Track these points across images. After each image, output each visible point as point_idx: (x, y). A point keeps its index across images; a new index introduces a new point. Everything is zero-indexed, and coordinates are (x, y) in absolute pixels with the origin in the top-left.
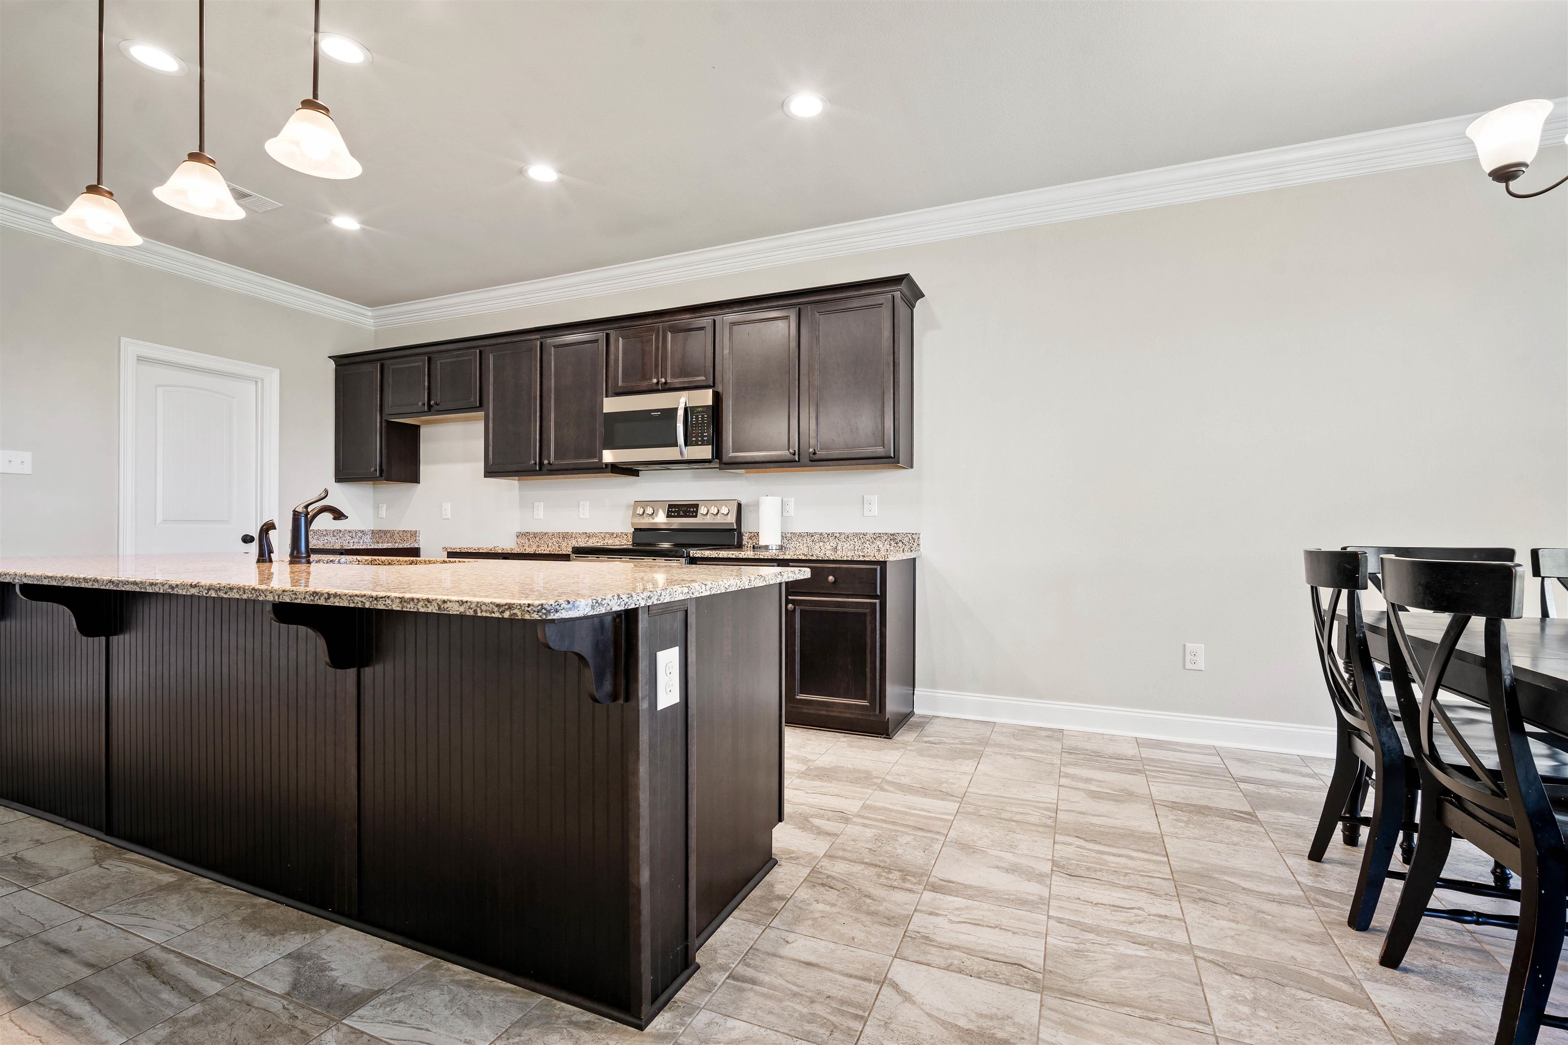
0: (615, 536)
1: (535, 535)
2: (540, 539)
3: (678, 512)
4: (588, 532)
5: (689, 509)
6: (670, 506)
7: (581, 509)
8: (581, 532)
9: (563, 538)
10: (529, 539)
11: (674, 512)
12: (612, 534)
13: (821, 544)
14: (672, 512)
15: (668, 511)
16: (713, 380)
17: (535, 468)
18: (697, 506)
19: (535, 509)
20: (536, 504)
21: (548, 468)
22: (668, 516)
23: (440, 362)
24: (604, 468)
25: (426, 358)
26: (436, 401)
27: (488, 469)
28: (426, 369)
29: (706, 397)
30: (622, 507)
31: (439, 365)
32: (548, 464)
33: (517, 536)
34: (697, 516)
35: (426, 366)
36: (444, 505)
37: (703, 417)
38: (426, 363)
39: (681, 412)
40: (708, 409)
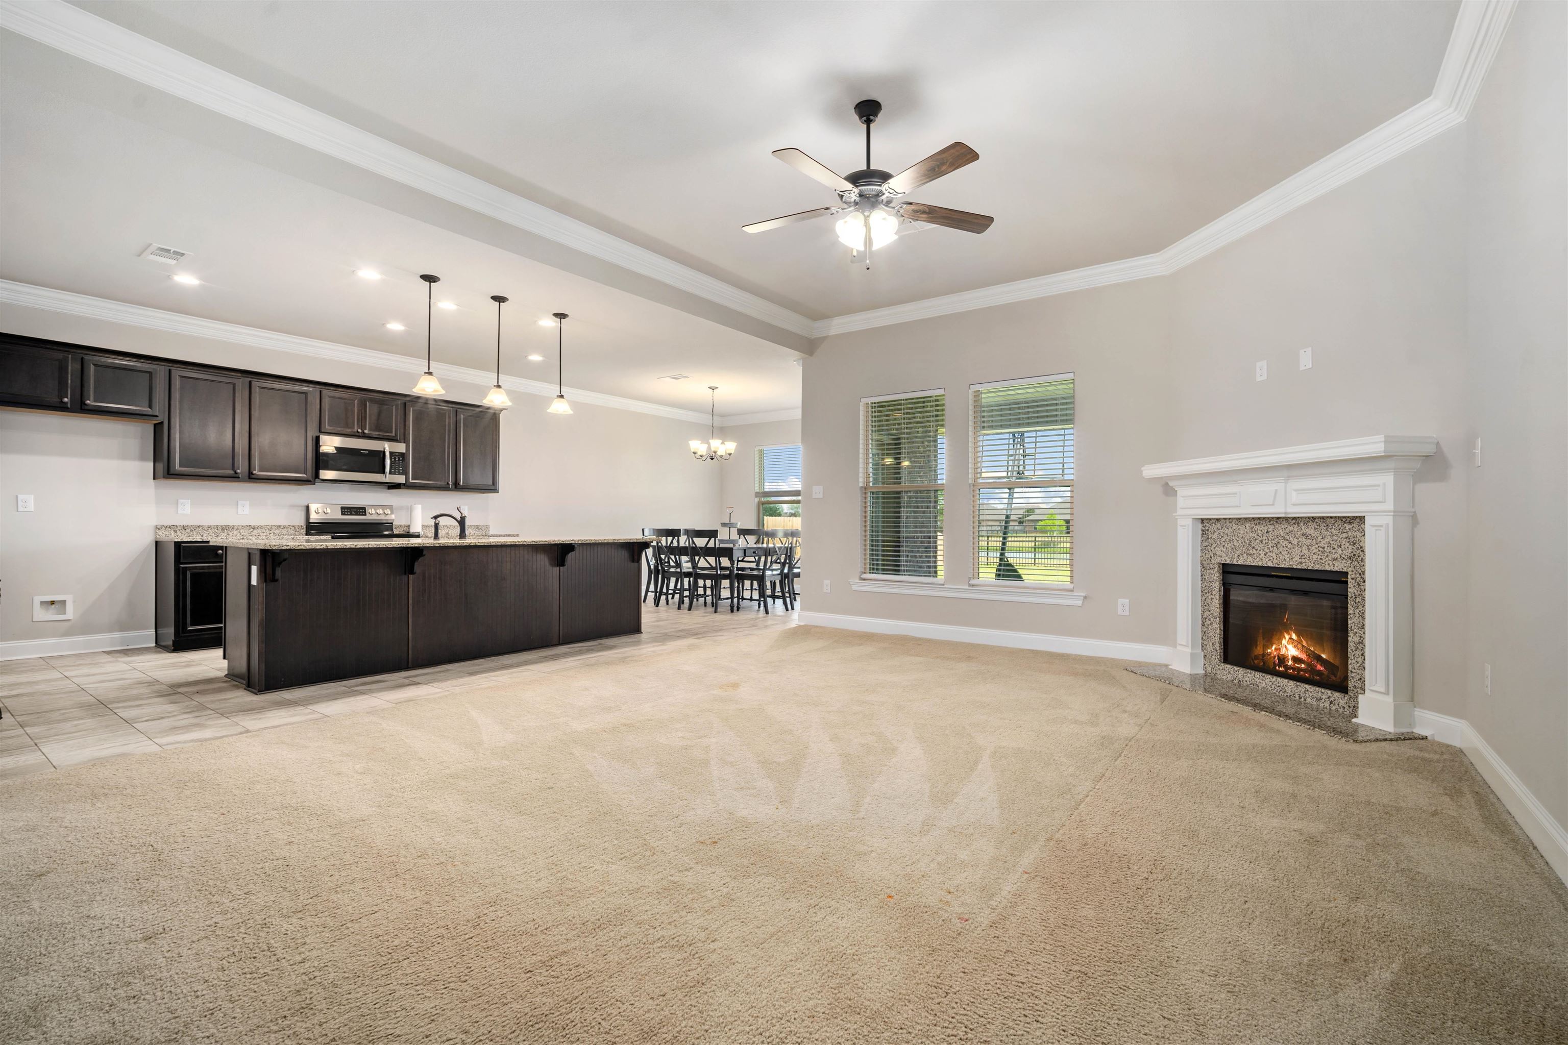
0: (282, 527)
1: (185, 528)
2: (191, 531)
3: (351, 512)
4: (252, 524)
5: (361, 511)
6: (342, 508)
7: (240, 507)
8: (244, 524)
9: (223, 529)
10: (176, 532)
11: (347, 512)
12: (280, 526)
14: (345, 512)
15: (342, 512)
16: (402, 437)
17: (237, 475)
18: (364, 508)
19: (179, 505)
20: (181, 501)
21: (253, 476)
22: (342, 514)
23: (95, 365)
24: (310, 481)
25: (70, 356)
26: (88, 402)
27: (172, 471)
28: (70, 368)
29: (401, 448)
30: (293, 506)
31: (92, 367)
32: (252, 474)
33: (157, 528)
34: (365, 515)
35: (70, 364)
36: (20, 497)
37: (399, 459)
38: (70, 361)
39: (387, 454)
40: (403, 456)
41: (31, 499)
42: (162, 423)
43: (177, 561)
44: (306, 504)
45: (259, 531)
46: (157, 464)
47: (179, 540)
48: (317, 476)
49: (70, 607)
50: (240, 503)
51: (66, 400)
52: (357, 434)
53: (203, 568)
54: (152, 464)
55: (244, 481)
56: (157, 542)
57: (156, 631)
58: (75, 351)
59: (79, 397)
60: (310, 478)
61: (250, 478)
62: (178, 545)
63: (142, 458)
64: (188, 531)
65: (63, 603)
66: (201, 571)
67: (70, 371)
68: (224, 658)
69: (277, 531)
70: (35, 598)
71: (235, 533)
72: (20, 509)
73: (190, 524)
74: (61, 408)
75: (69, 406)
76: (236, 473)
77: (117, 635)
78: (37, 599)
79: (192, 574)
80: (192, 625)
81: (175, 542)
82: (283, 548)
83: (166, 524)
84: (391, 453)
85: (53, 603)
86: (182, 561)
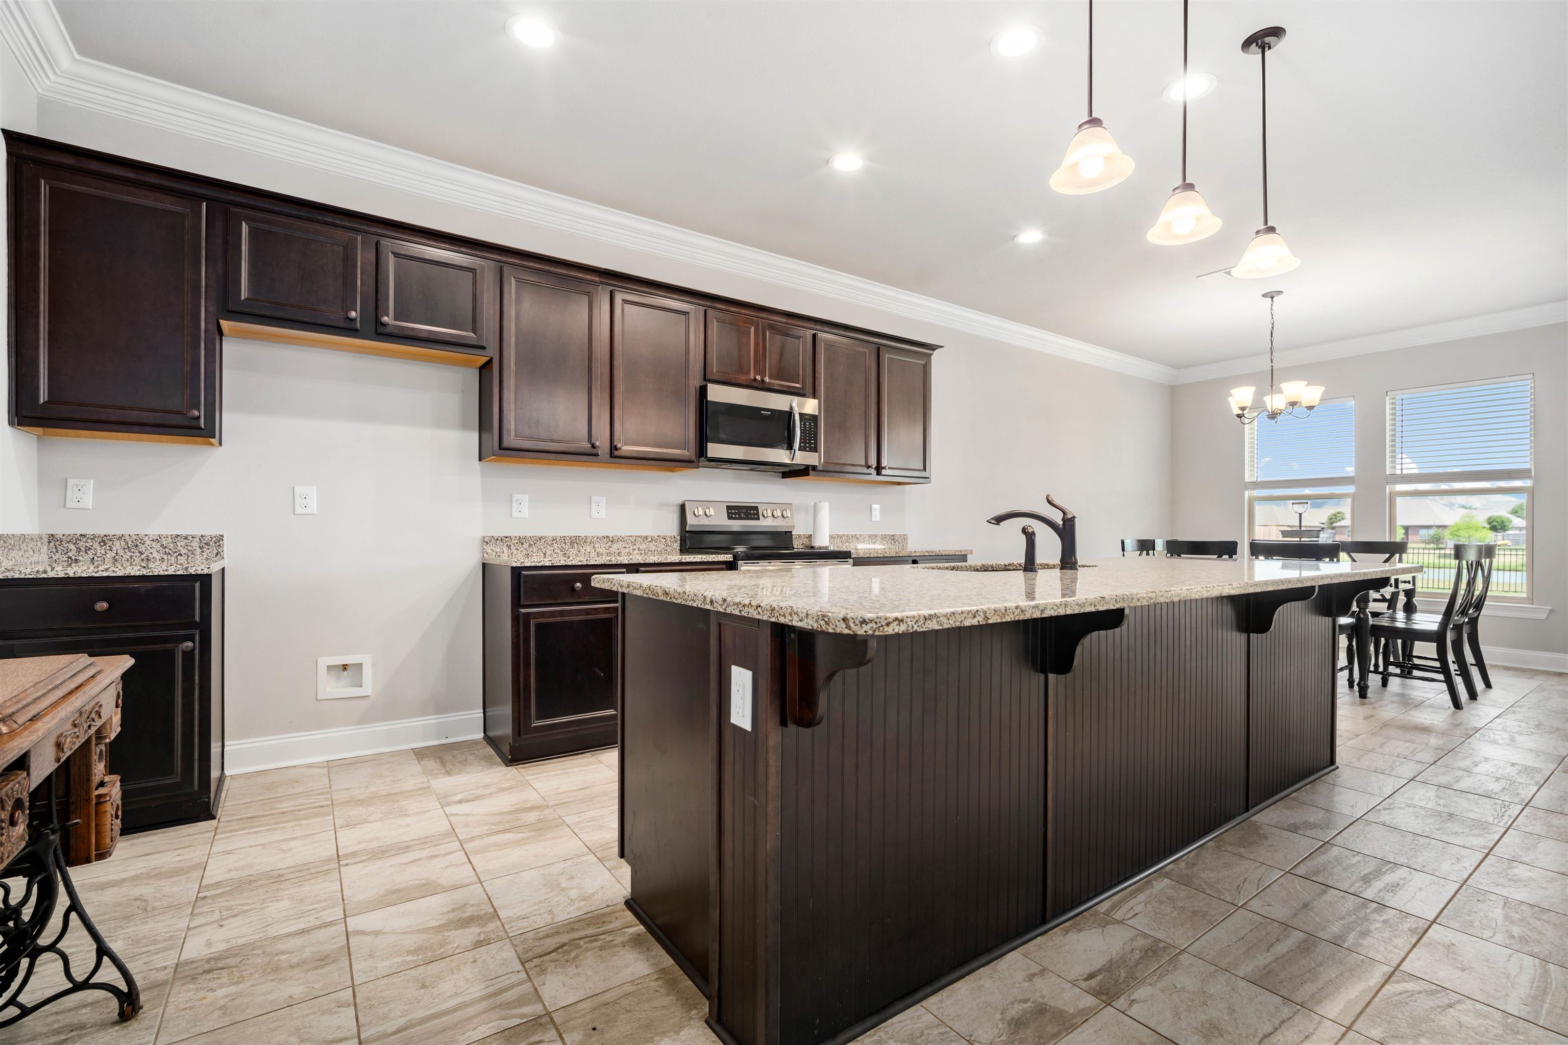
0: (649, 539)
1: (521, 541)
2: (530, 545)
3: (739, 514)
4: (610, 535)
5: (751, 512)
6: (728, 508)
7: (594, 506)
8: (600, 535)
9: (572, 543)
10: (509, 547)
11: (735, 514)
12: (646, 538)
13: (847, 544)
14: (732, 514)
15: (728, 514)
16: (811, 391)
17: (594, 451)
18: (756, 508)
19: (514, 504)
20: (516, 496)
21: (616, 453)
22: (729, 518)
23: (396, 255)
24: (693, 462)
25: (359, 238)
26: (386, 318)
27: (506, 444)
28: (359, 258)
29: (810, 406)
30: (663, 505)
31: (392, 259)
32: (616, 449)
33: (485, 541)
34: (758, 519)
35: (359, 252)
36: (299, 490)
37: (810, 425)
38: (359, 247)
39: (797, 417)
40: (814, 418)
41: (312, 492)
42: (491, 361)
43: (516, 603)
44: (680, 502)
45: (620, 545)
46: (484, 436)
47: (518, 565)
48: (702, 451)
49: (367, 673)
50: (594, 499)
51: (353, 314)
52: (754, 384)
53: (553, 614)
54: (476, 435)
55: (603, 463)
56: (484, 565)
57: (484, 713)
58: (366, 228)
59: (373, 311)
60: (694, 458)
61: (612, 456)
62: (516, 572)
63: (464, 426)
64: (526, 545)
65: (359, 666)
66: (551, 620)
67: (359, 263)
68: (622, 855)
69: (643, 546)
70: (320, 660)
71: (589, 549)
72: (299, 510)
73: (529, 534)
74: (348, 329)
75: (358, 324)
76: (593, 446)
77: (431, 720)
78: (325, 661)
79: (538, 626)
80: (539, 718)
81: (512, 568)
82: (889, 630)
83: (496, 535)
84: (801, 415)
85: (345, 667)
86: (523, 602)
